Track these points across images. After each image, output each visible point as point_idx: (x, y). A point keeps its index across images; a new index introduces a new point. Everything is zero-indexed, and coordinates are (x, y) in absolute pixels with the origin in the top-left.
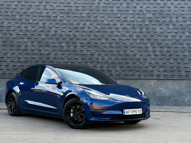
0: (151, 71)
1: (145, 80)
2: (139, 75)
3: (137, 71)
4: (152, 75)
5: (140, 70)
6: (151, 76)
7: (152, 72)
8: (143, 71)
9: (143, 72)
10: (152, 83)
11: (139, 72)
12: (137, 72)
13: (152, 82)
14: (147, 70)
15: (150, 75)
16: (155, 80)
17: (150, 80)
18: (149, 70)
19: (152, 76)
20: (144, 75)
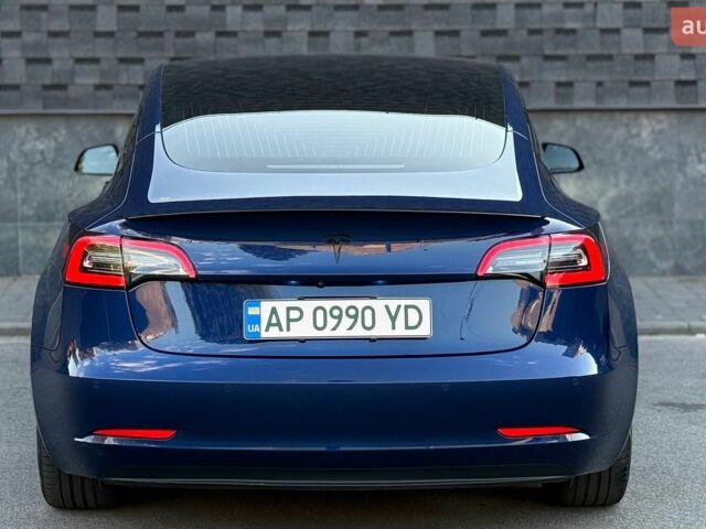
0: (637, 57)
1: (596, 115)
2: (559, 84)
3: (547, 58)
4: (647, 84)
5: (571, 52)
6: (636, 90)
7: (640, 64)
8: (590, 58)
9: (590, 65)
10: (645, 134)
11: (558, 64)
12: (547, 64)
13: (647, 129)
14: (614, 51)
15: (633, 84)
16: (662, 116)
17: (632, 115)
18: (626, 50)
19: (643, 90)
20: (594, 86)
